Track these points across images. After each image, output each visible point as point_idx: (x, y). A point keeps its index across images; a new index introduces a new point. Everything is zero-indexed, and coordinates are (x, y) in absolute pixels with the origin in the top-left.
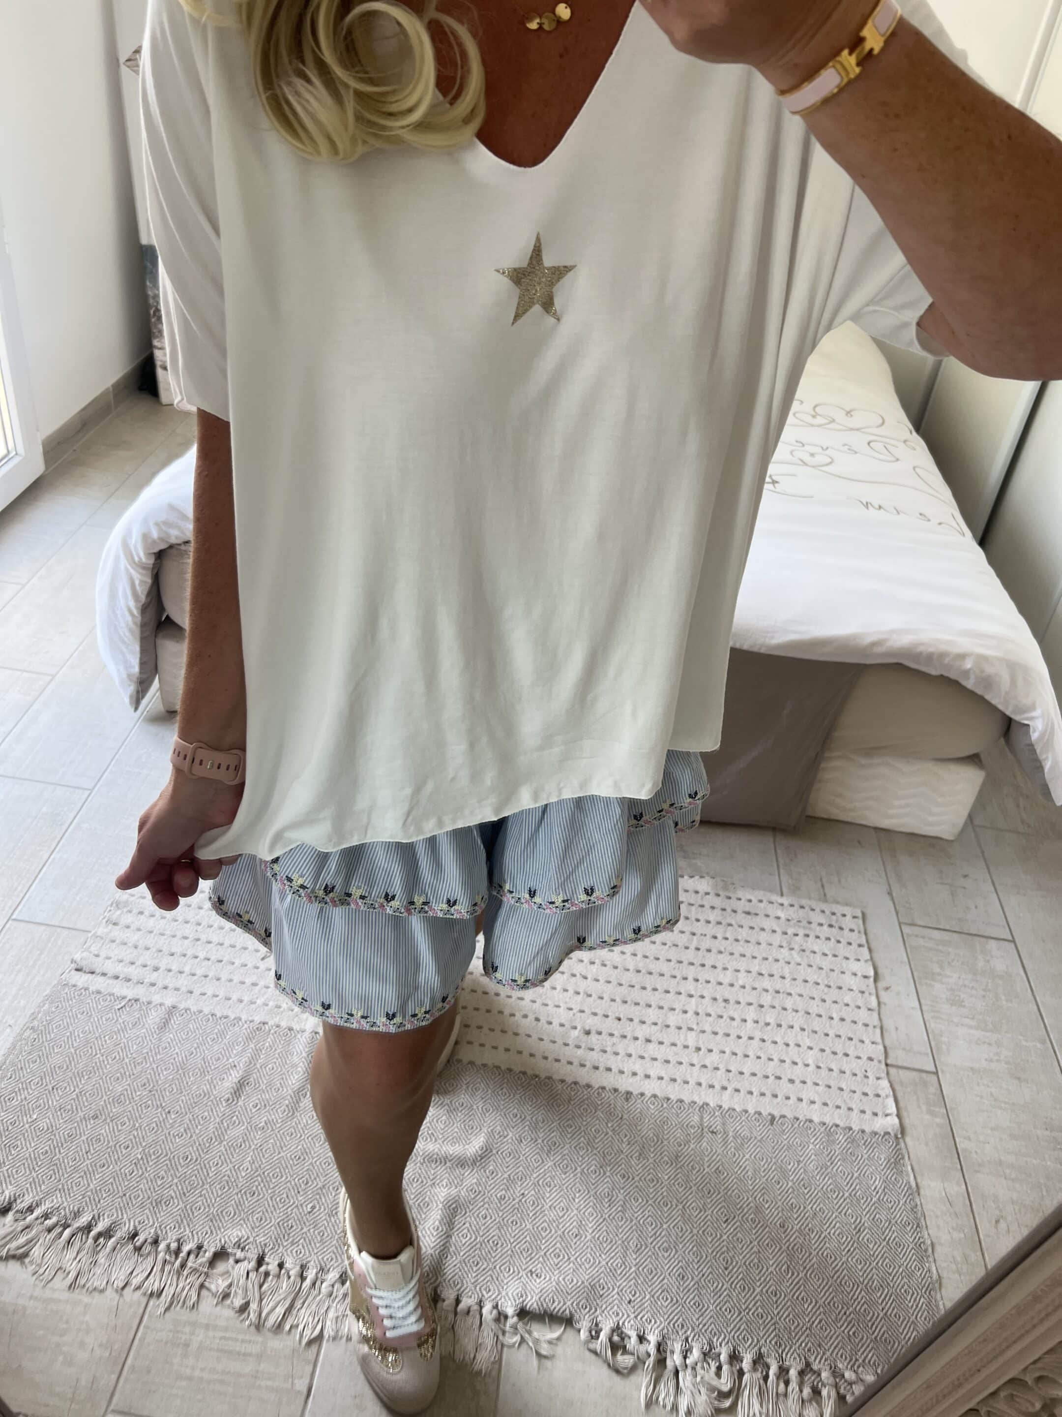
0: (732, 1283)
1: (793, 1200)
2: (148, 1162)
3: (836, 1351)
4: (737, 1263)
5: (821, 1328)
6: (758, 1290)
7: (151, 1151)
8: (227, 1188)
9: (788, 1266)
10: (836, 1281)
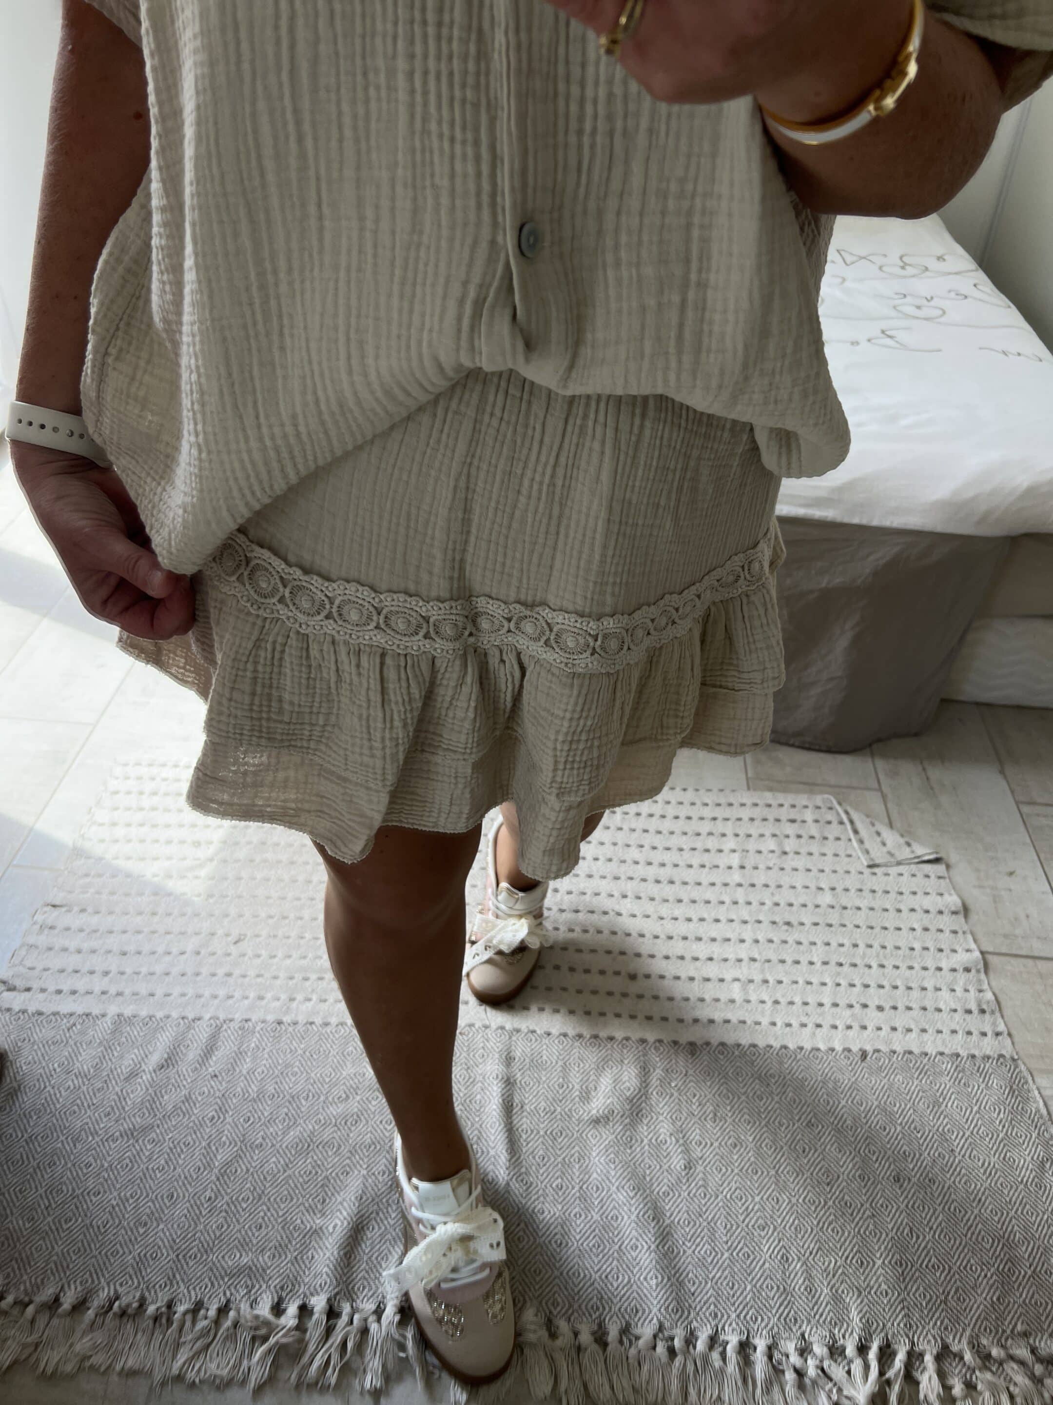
0: (847, 1258)
1: (905, 1147)
2: (125, 1208)
3: (979, 1323)
4: (849, 1233)
5: (959, 1299)
6: (879, 1262)
7: (128, 1195)
8: (225, 1227)
9: (911, 1229)
10: (971, 1239)
